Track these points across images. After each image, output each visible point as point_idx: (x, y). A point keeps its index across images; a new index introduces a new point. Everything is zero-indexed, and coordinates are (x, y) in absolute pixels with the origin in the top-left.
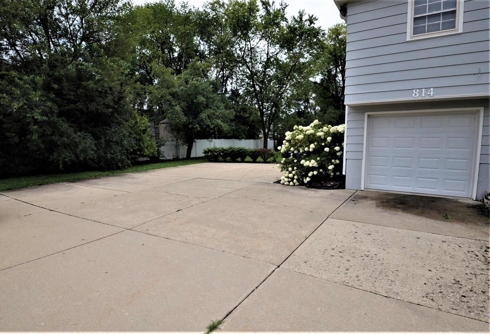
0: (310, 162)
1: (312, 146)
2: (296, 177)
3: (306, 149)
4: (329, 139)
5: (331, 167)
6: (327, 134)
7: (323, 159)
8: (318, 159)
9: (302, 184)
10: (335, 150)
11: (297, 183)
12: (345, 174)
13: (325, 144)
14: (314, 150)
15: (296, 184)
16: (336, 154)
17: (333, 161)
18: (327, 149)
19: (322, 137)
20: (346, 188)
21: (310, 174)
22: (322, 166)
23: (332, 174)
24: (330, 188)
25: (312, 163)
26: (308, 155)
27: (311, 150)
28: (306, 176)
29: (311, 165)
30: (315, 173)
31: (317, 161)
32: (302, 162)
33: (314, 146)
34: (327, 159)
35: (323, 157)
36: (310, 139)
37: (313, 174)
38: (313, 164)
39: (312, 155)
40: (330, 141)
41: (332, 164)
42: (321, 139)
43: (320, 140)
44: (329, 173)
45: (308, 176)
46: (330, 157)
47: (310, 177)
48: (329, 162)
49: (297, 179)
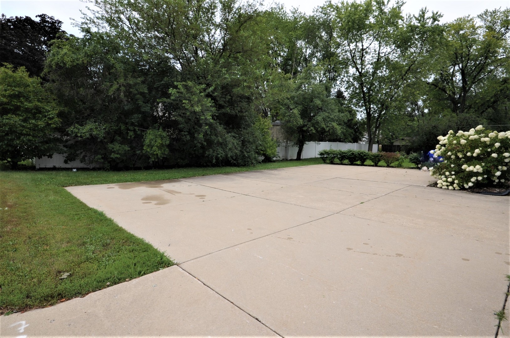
0: (475, 167)
1: (477, 151)
2: (456, 181)
3: (469, 154)
4: (497, 145)
5: (498, 174)
6: (495, 140)
7: (489, 165)
8: (483, 164)
9: (462, 189)
10: (504, 156)
11: (457, 188)
13: (491, 150)
14: (479, 155)
15: (456, 189)
16: (504, 161)
17: (500, 167)
18: (494, 155)
19: (487, 143)
21: (473, 179)
22: (487, 172)
23: (497, 181)
24: (498, 194)
25: (478, 168)
26: (470, 160)
27: (475, 155)
28: (468, 181)
29: (475, 170)
30: (480, 178)
31: (482, 167)
32: (464, 167)
33: (480, 152)
34: (493, 165)
35: (489, 163)
36: (473, 145)
37: (477, 179)
38: (478, 170)
39: (474, 160)
40: (497, 148)
41: (498, 170)
42: (486, 144)
43: (485, 146)
44: (494, 180)
45: (471, 182)
46: (496, 163)
47: (473, 182)
48: (494, 168)
49: (457, 184)
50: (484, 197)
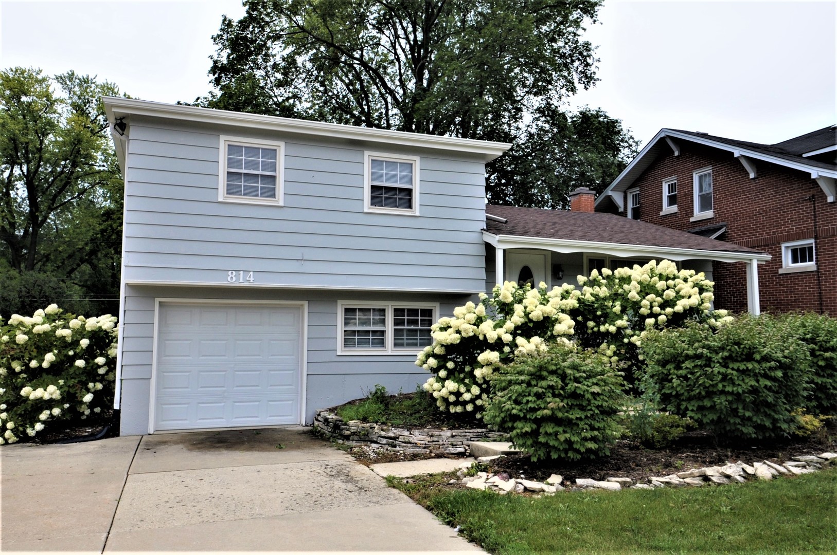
0: (45, 390)
1: (50, 357)
2: (10, 425)
3: (34, 364)
4: (85, 343)
5: (88, 398)
6: (80, 333)
7: (71, 382)
8: (61, 382)
9: (23, 439)
10: (97, 364)
11: (13, 439)
12: (118, 408)
13: (75, 353)
14: (53, 364)
15: (10, 441)
16: (97, 372)
17: (91, 385)
18: (80, 363)
19: (67, 339)
20: (121, 434)
21: (44, 416)
22: (70, 397)
23: (87, 412)
24: (90, 438)
25: (52, 392)
26: (36, 377)
27: (45, 365)
28: (33, 420)
29: (46, 397)
30: (56, 411)
31: (60, 388)
32: (24, 391)
33: (54, 358)
34: (79, 382)
35: (72, 378)
36: (42, 343)
37: (51, 414)
38: (52, 394)
39: (44, 375)
40: (84, 348)
41: (88, 391)
42: (65, 342)
43: (64, 344)
44: (81, 411)
45: (39, 421)
46: (84, 378)
47: (43, 422)
48: (82, 388)
49: (12, 430)
50: (63, 449)
